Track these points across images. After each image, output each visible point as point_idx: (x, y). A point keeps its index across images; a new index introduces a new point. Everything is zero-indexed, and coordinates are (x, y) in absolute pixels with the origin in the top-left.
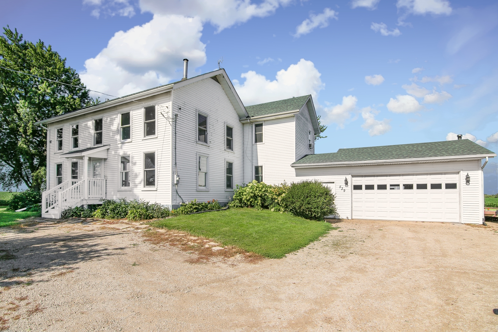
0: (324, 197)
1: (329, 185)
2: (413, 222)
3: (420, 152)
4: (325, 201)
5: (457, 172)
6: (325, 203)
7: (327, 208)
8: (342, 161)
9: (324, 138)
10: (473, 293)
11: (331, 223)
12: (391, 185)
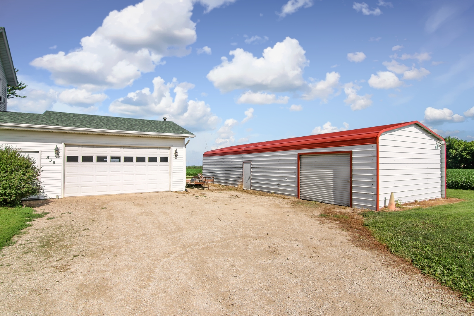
0: (23, 171)
1: (31, 155)
2: (133, 194)
3: (140, 126)
4: (25, 177)
5: (169, 148)
6: (24, 180)
7: (28, 187)
8: (53, 125)
9: (22, 97)
10: (234, 276)
11: (34, 207)
12: (112, 158)
